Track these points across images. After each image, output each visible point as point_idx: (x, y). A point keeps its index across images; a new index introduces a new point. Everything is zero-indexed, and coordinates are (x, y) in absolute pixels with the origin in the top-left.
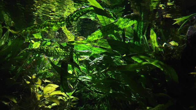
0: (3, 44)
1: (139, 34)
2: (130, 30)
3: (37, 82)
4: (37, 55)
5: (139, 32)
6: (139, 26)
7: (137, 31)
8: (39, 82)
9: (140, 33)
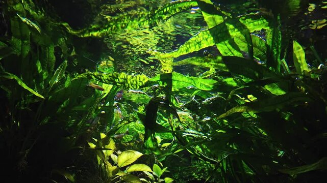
0: (57, 81)
1: (276, 53)
2: (262, 46)
3: (107, 144)
4: (108, 104)
5: (275, 50)
6: (276, 39)
7: (273, 49)
8: (112, 145)
9: (277, 51)
